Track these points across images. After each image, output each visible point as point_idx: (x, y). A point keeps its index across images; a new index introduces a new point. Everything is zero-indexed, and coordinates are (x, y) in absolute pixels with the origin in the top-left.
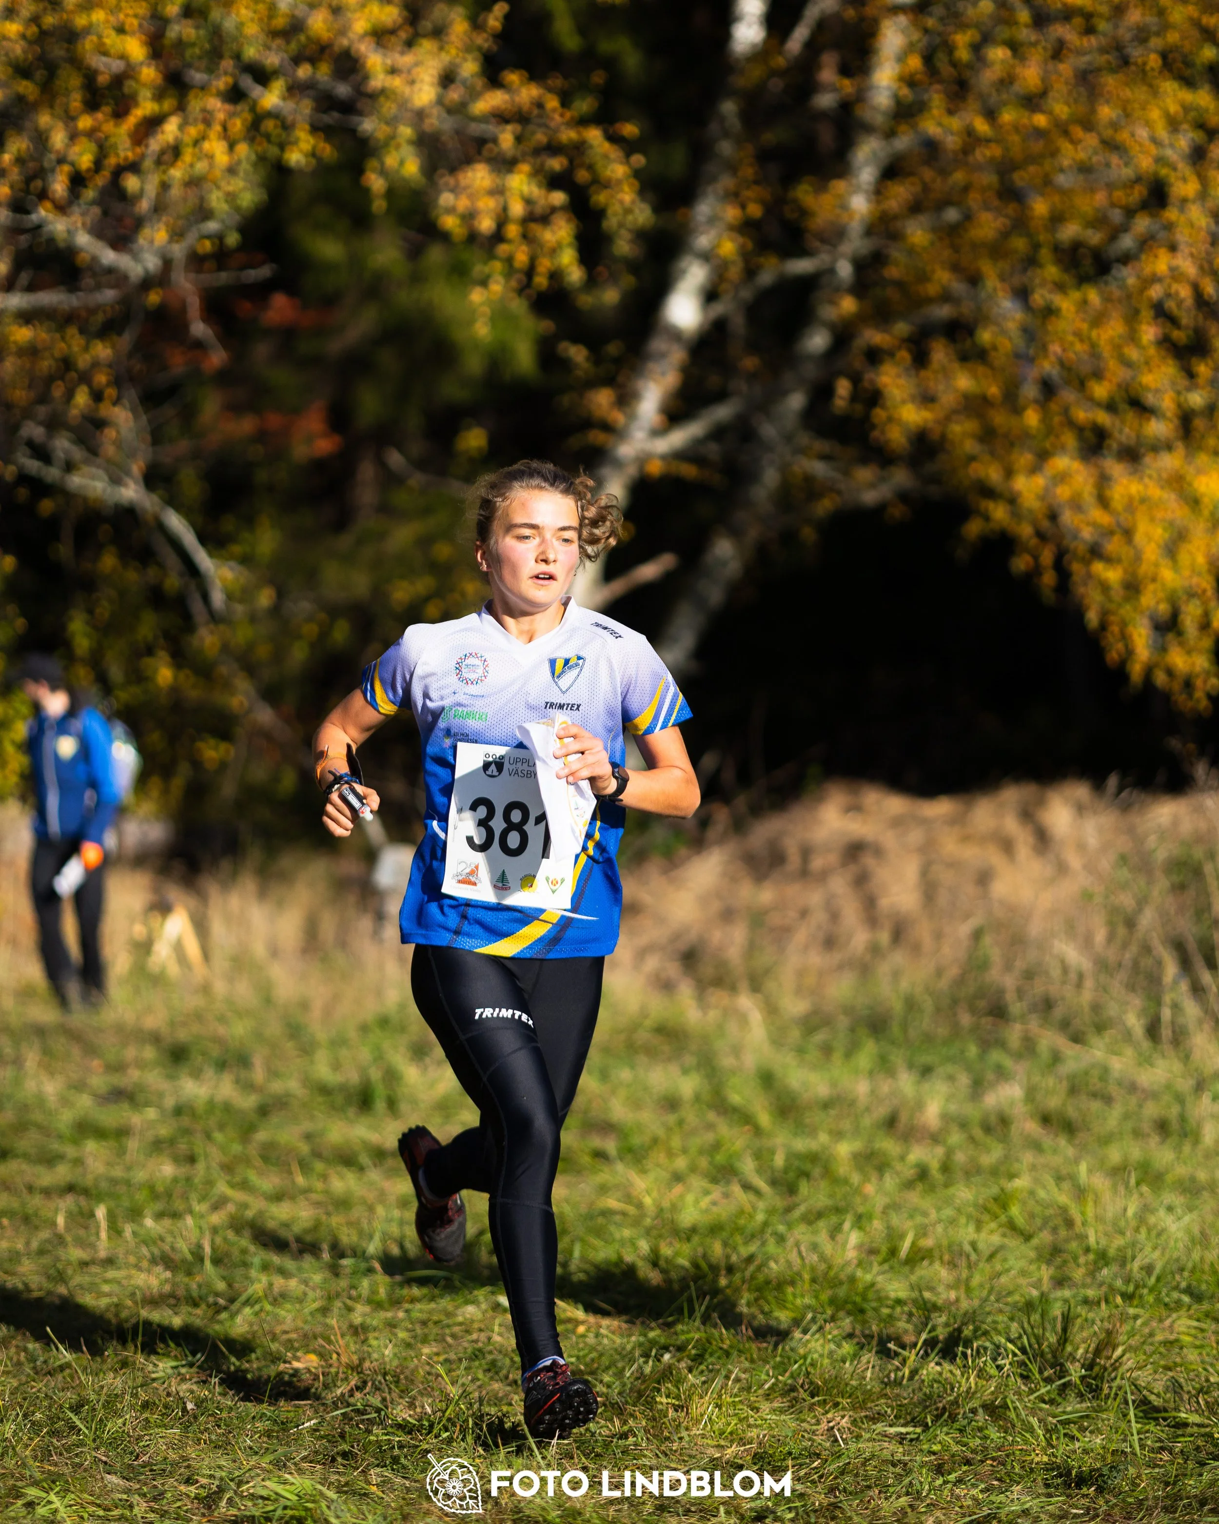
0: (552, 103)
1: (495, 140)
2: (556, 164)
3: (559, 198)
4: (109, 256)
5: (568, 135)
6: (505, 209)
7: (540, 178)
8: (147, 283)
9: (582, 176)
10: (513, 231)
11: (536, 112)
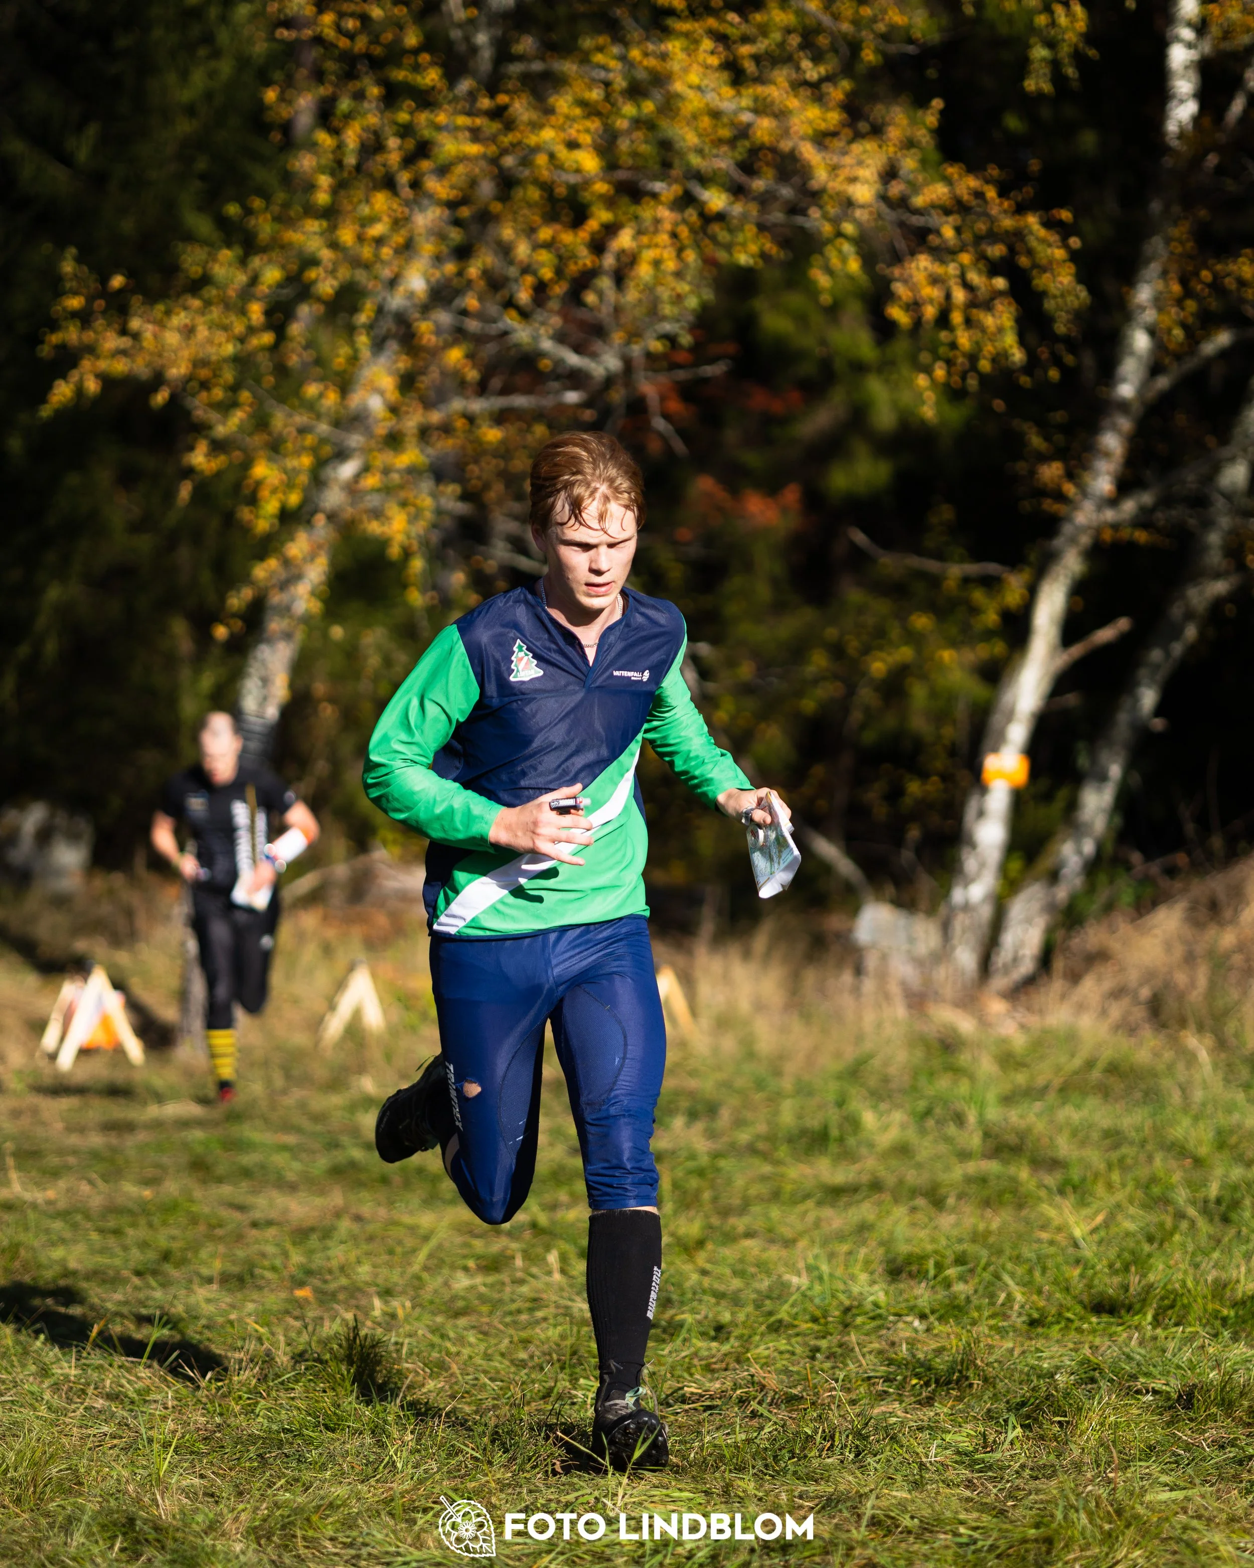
0: (991, 193)
1: (938, 233)
2: (996, 251)
3: (1000, 283)
4: (573, 359)
5: (1008, 223)
6: (948, 296)
7: (981, 265)
8: (609, 381)
9: (1023, 261)
10: (957, 318)
11: (974, 203)
